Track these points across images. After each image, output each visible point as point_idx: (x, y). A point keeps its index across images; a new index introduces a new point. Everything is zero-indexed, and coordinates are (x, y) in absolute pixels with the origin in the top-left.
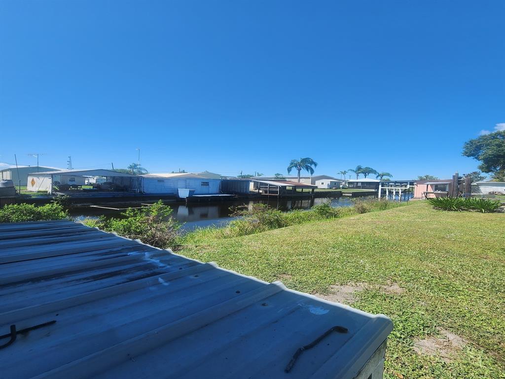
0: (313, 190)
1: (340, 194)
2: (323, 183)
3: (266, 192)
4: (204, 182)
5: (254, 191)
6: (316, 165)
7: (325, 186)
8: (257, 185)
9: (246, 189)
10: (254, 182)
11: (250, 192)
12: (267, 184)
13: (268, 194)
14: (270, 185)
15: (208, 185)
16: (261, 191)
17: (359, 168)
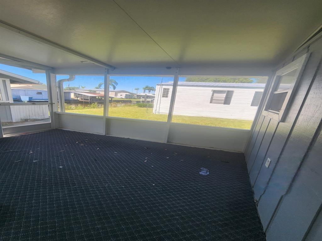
0: (112, 99)
1: (130, 102)
2: (121, 95)
3: (82, 99)
4: (38, 92)
5: (74, 98)
6: (117, 84)
7: (123, 97)
8: (76, 95)
9: (69, 97)
10: (74, 93)
11: (72, 99)
12: (82, 95)
13: (83, 100)
14: (84, 95)
15: (41, 94)
16: (78, 99)
17: (147, 87)
